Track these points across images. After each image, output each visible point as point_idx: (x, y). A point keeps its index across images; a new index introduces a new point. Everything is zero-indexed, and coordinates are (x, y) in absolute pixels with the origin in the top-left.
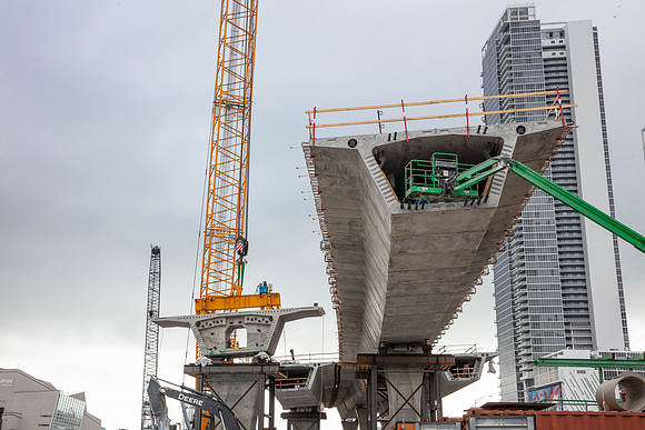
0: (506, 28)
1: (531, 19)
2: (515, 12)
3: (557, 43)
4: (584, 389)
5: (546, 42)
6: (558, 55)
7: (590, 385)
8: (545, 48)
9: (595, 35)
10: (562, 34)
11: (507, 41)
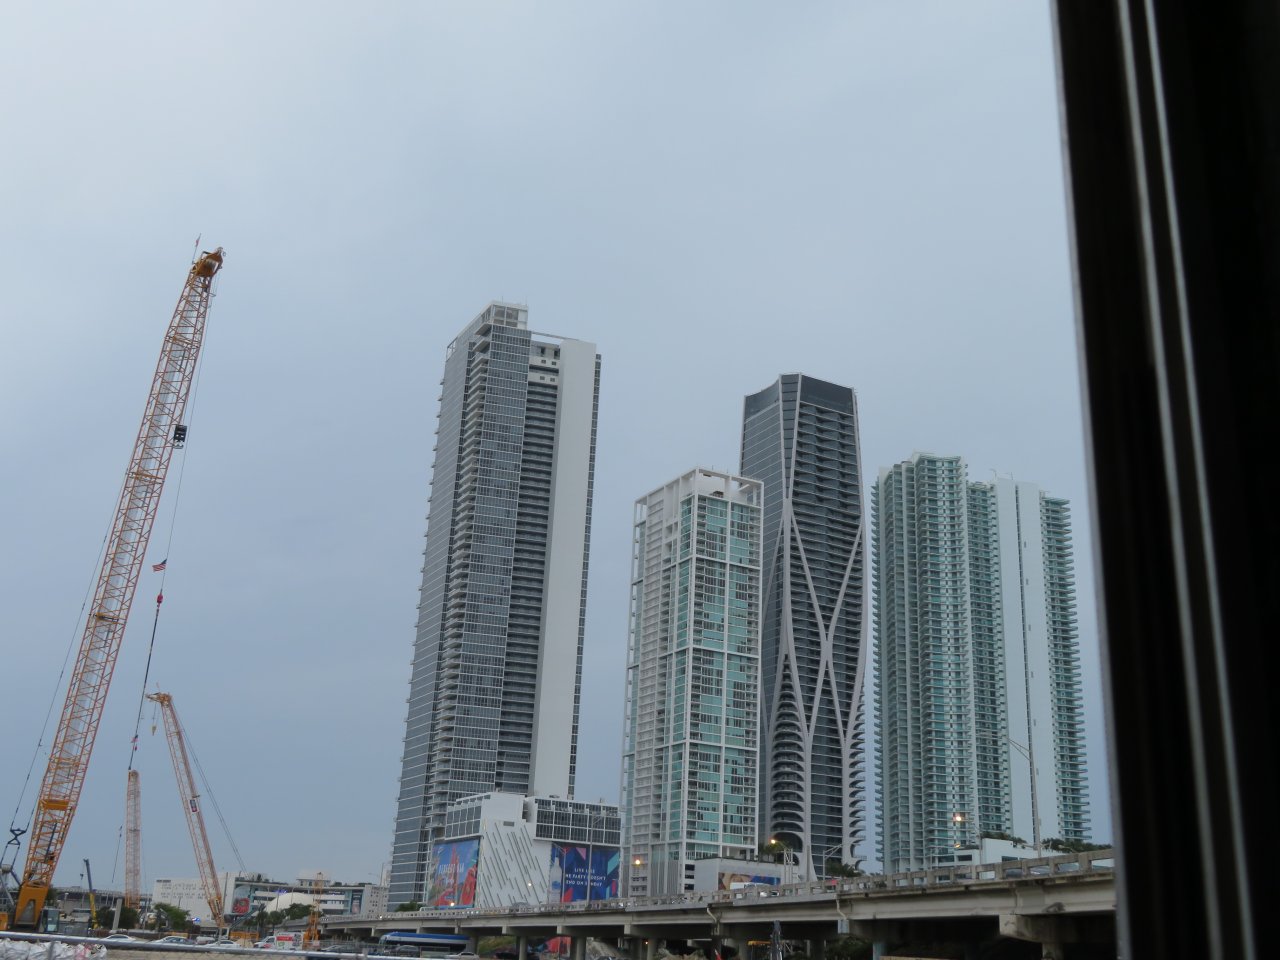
0: (485, 331)
1: (520, 327)
2: (501, 311)
3: (548, 364)
4: (508, 847)
5: (536, 360)
6: (548, 379)
7: (517, 843)
8: (533, 368)
9: (598, 365)
10: (557, 353)
11: (484, 348)
